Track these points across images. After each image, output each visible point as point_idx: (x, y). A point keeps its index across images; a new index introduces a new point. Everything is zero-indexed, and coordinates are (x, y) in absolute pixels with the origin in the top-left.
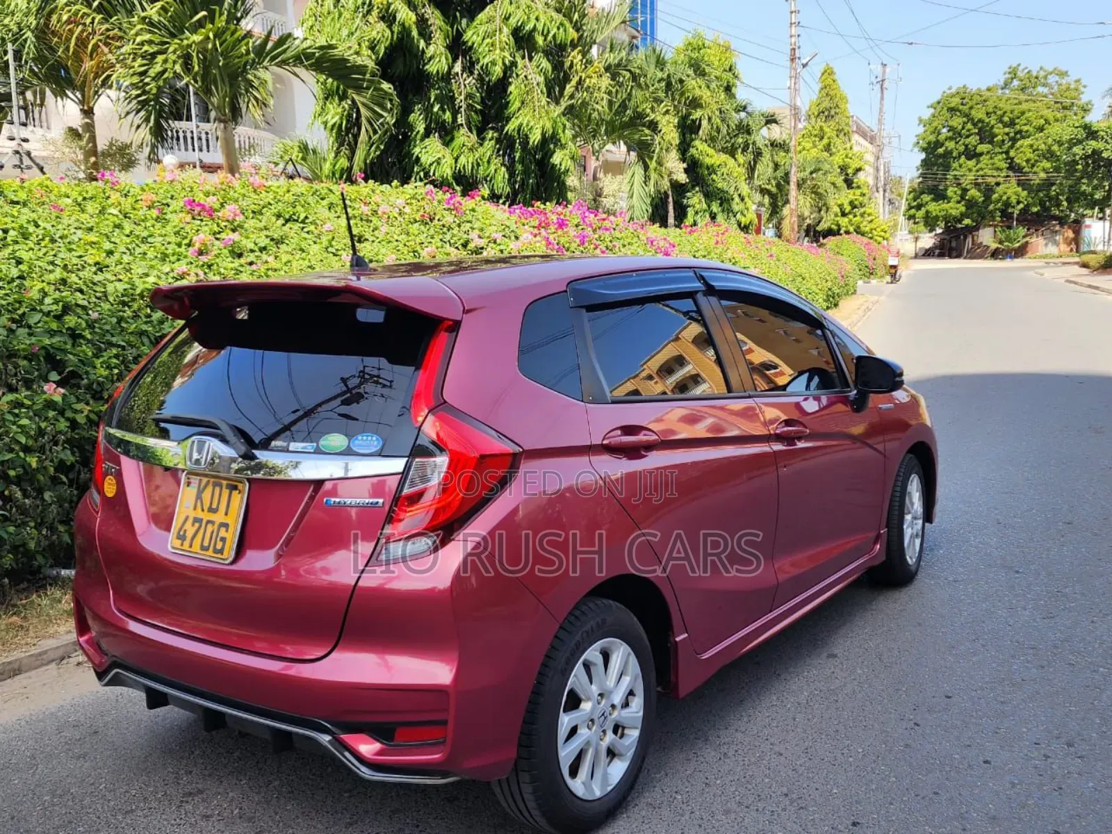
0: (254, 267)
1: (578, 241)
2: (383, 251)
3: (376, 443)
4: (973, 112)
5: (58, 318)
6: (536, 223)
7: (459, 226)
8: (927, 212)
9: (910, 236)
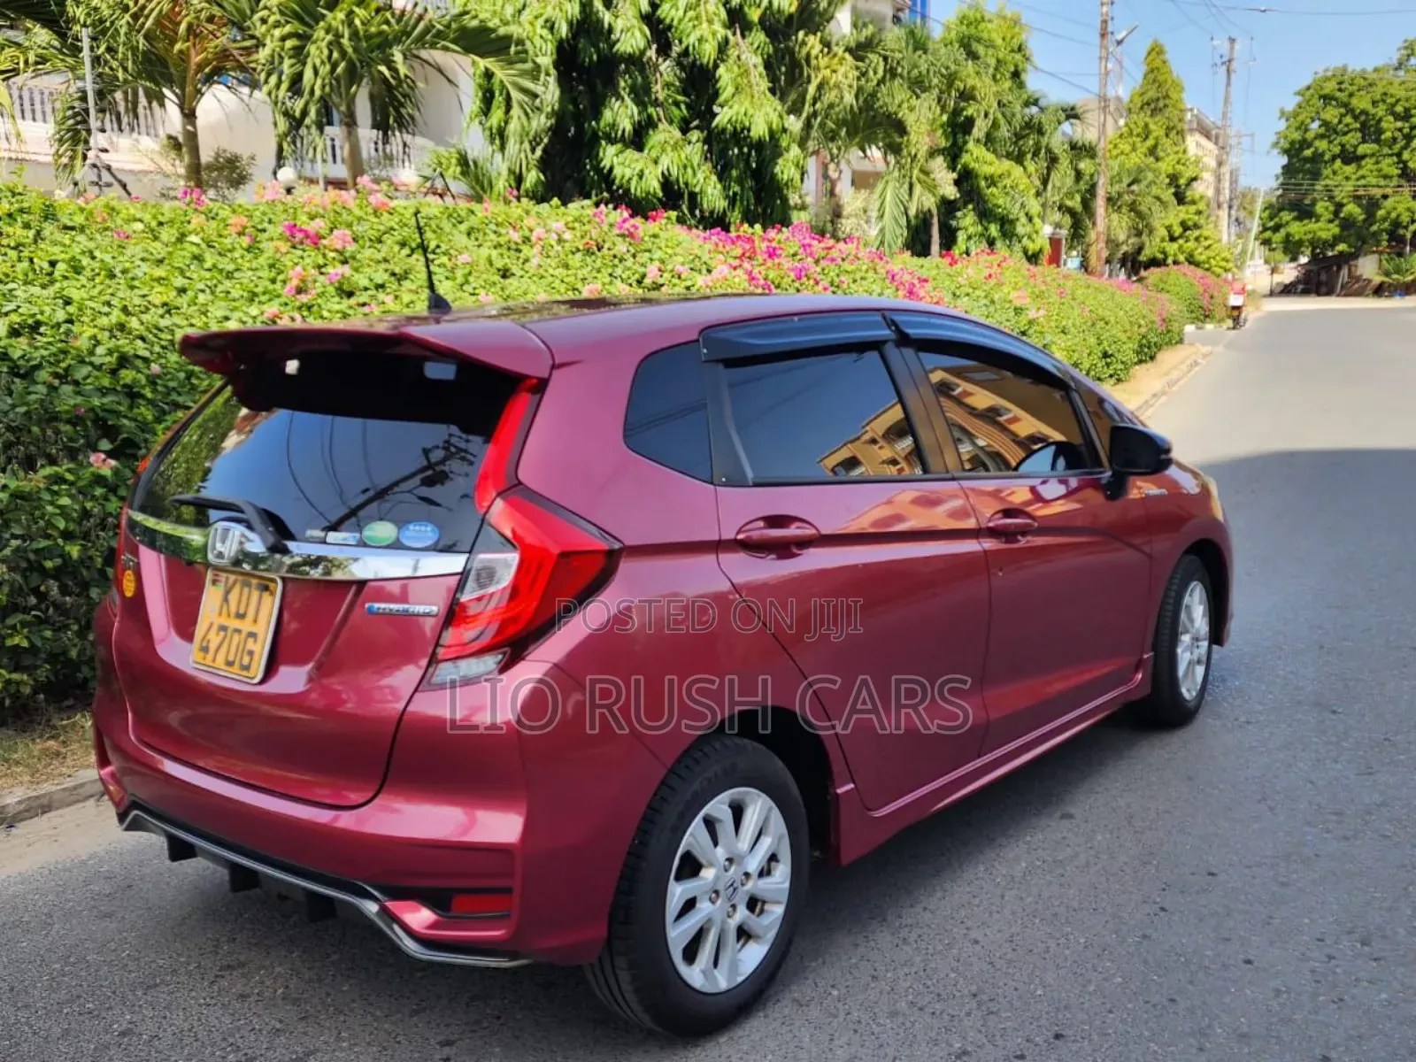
0: (366, 310)
1: (792, 275)
2: (533, 288)
3: (430, 534)
4: (1354, 102)
5: (114, 372)
6: (738, 252)
7: (634, 256)
8: (1288, 235)
9: (1267, 267)
